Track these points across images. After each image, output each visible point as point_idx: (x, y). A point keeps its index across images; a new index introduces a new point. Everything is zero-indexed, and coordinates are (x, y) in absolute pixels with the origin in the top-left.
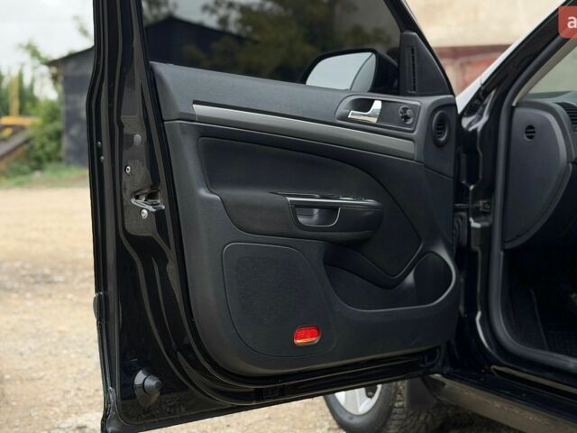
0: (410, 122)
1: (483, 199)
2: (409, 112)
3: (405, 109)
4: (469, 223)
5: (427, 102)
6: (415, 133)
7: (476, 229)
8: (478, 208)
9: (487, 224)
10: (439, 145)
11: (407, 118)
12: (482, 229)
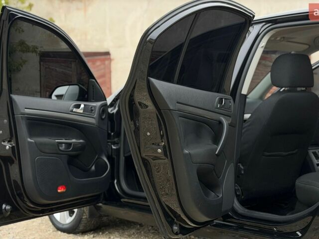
0: (93, 112)
1: (117, 138)
2: (93, 108)
3: (92, 107)
4: (112, 147)
5: (98, 104)
6: (95, 116)
7: (114, 149)
8: (115, 141)
9: (118, 147)
10: (102, 119)
11: (92, 110)
12: (117, 149)
